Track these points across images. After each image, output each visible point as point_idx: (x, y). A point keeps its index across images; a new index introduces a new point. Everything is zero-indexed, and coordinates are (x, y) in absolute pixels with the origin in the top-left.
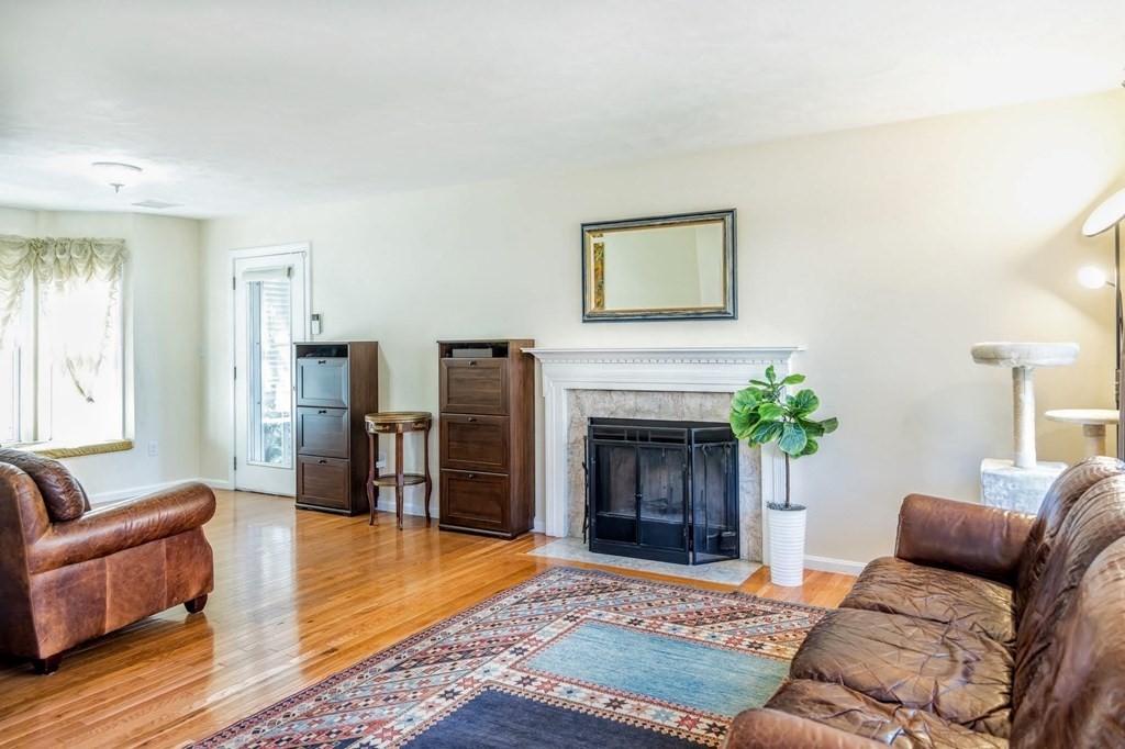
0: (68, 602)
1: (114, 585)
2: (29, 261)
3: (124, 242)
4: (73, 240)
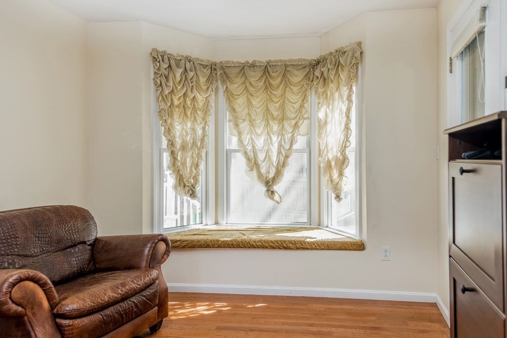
2: (310, 77)
3: (359, 44)
4: (331, 54)
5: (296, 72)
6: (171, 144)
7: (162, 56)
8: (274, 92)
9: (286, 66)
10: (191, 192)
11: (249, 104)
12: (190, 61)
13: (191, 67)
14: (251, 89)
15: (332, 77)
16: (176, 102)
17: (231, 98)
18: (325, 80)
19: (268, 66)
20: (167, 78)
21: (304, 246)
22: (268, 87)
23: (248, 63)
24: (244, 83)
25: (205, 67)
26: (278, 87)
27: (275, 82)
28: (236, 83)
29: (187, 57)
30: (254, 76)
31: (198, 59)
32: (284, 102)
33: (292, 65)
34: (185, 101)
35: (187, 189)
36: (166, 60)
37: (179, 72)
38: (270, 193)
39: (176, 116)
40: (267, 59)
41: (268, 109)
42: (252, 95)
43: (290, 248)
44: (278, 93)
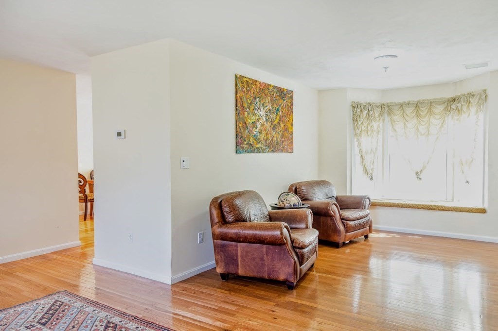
0: (224, 255)
1: (242, 257)
2: (447, 109)
3: (485, 91)
4: (464, 95)
5: (438, 106)
6: (361, 151)
7: (357, 105)
8: (422, 119)
9: (431, 103)
10: (371, 177)
11: (405, 126)
12: (370, 105)
13: (371, 109)
14: (407, 118)
15: (465, 110)
16: (363, 129)
17: (393, 124)
18: (459, 111)
19: (419, 104)
20: (359, 116)
21: (444, 209)
22: (418, 115)
23: (405, 102)
24: (403, 114)
25: (378, 107)
26: (425, 116)
27: (423, 114)
28: (396, 115)
29: (369, 103)
30: (409, 111)
31: (374, 103)
32: (429, 124)
33: (435, 102)
34: (367, 127)
35: (369, 175)
36: (359, 107)
37: (365, 112)
38: (419, 179)
39: (363, 136)
40: (418, 100)
41: (417, 129)
42: (407, 121)
43: (434, 210)
44: (426, 119)
